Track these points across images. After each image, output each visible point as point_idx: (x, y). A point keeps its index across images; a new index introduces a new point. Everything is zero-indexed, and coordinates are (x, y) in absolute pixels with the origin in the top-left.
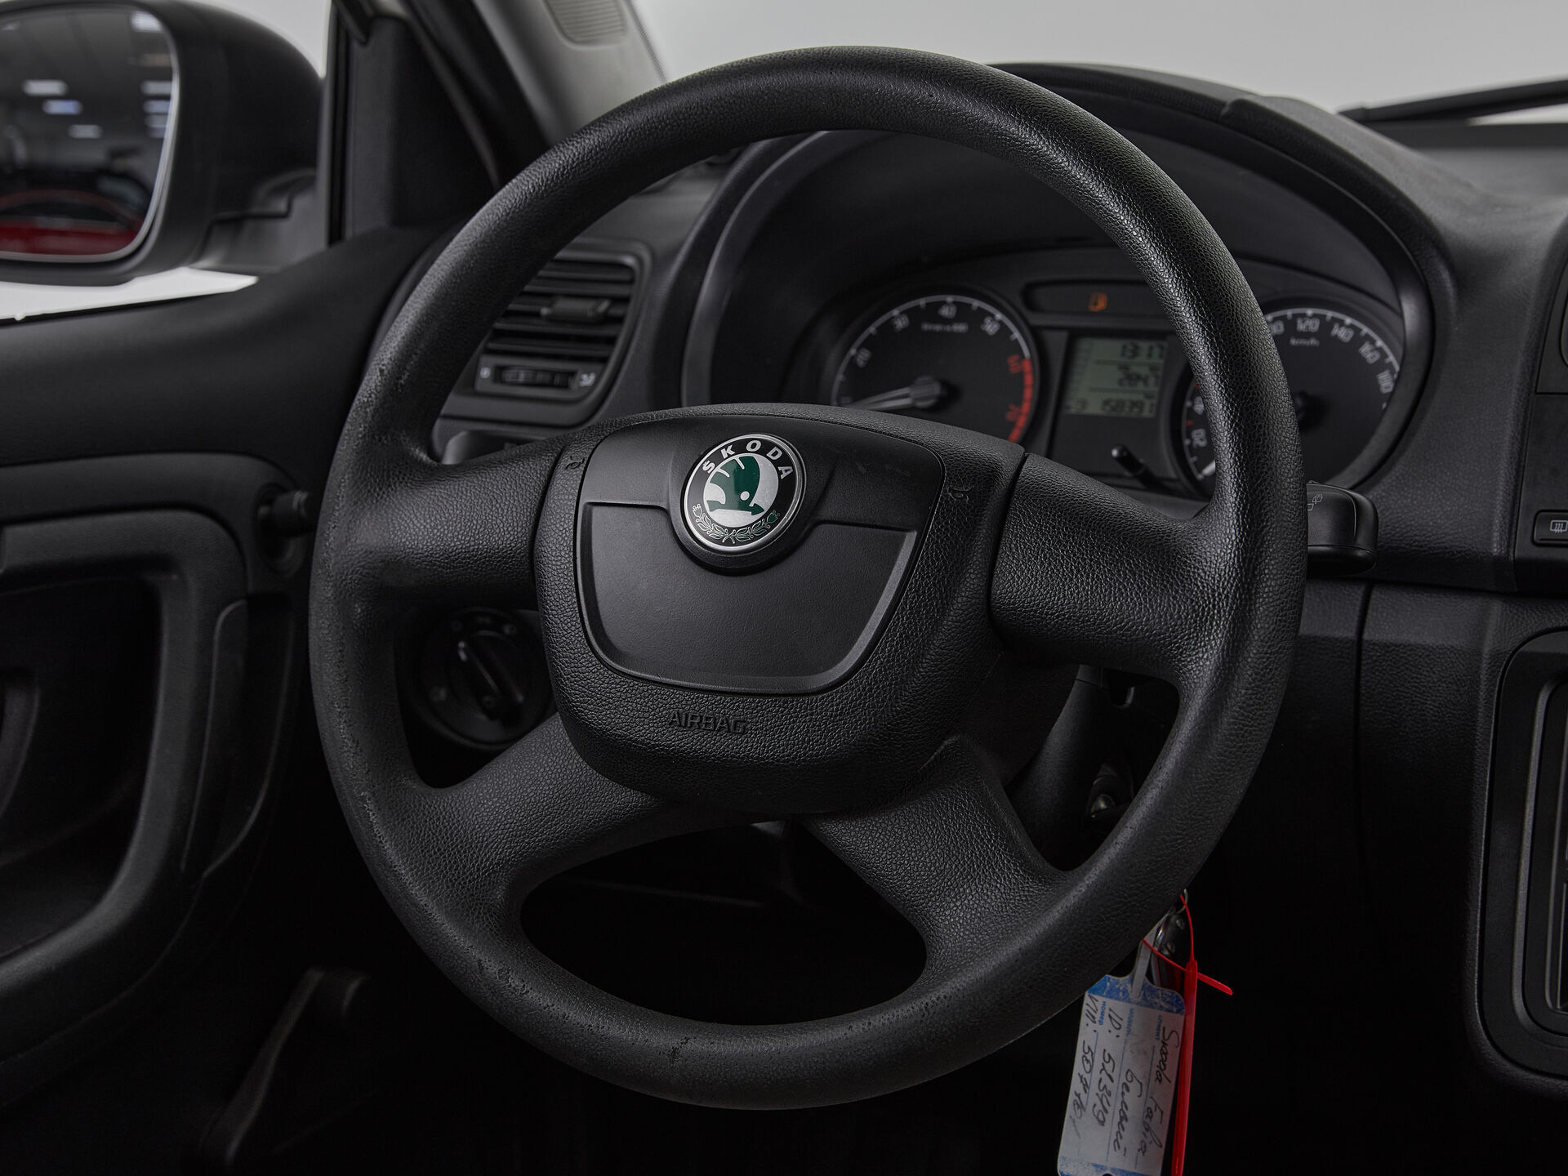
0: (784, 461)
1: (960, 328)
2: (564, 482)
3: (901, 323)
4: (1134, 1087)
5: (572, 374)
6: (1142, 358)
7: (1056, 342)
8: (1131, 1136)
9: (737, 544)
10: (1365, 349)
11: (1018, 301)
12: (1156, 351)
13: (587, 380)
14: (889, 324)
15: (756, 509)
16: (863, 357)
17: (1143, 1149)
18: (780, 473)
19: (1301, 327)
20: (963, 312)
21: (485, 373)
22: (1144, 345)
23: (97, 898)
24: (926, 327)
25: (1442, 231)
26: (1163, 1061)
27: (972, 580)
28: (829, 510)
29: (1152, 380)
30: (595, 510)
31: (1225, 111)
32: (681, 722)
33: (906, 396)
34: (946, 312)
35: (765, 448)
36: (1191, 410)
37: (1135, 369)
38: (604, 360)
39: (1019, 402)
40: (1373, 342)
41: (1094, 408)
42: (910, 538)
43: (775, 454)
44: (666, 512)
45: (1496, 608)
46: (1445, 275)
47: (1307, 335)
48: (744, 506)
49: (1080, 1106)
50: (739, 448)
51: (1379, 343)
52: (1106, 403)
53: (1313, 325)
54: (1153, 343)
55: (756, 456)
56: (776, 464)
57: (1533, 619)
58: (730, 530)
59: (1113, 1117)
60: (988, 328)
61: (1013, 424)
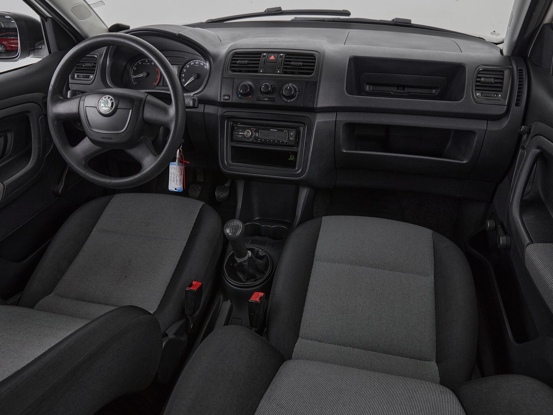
1: (149, 64)
2: (82, 102)
3: (140, 63)
4: (178, 176)
5: (89, 76)
6: (175, 68)
8: (178, 183)
9: (107, 112)
10: (205, 66)
13: (92, 77)
14: (138, 63)
15: (109, 107)
16: (135, 69)
17: (180, 184)
19: (196, 63)
20: (149, 62)
21: (76, 76)
23: (28, 163)
24: (144, 64)
25: (210, 52)
26: (181, 173)
27: (140, 116)
28: (119, 107)
30: (86, 107)
31: (177, 35)
32: (104, 138)
33: (142, 75)
34: (146, 61)
38: (94, 73)
42: (131, 111)
43: (110, 98)
44: (96, 107)
45: (220, 108)
46: (211, 59)
47: (197, 64)
48: (107, 107)
49: (171, 180)
50: (105, 98)
53: (198, 63)
54: (176, 66)
55: (108, 99)
56: (111, 100)
57: (225, 110)
58: (105, 110)
59: (175, 181)
60: (153, 64)
61: (158, 79)
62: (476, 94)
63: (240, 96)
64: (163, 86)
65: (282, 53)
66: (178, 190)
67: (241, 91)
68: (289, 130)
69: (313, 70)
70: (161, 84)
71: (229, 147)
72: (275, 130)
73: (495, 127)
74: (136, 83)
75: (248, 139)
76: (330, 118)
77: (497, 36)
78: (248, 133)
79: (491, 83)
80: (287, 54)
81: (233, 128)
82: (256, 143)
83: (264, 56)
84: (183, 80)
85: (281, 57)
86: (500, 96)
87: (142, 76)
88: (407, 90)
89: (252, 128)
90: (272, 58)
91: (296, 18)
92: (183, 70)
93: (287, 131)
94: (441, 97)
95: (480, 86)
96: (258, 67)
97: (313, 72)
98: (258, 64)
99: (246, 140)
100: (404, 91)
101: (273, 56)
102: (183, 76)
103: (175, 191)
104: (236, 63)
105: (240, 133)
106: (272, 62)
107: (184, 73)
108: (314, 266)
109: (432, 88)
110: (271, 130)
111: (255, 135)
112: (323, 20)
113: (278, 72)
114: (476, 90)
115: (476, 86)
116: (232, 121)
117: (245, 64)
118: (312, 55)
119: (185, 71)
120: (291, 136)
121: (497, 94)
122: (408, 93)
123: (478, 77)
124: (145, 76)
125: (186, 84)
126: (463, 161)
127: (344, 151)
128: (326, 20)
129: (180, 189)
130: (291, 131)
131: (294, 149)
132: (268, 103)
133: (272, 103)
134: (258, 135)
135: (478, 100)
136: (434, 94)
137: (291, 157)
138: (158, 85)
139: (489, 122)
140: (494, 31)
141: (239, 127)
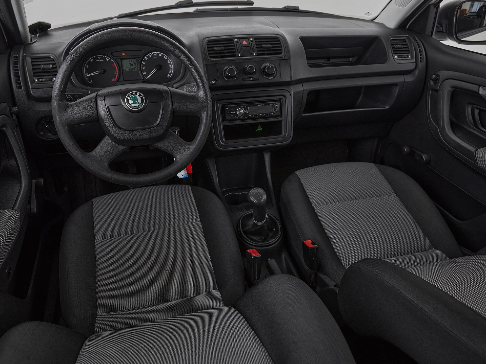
0: (140, 95)
1: (102, 60)
3: (92, 60)
5: (52, 78)
6: (132, 62)
7: (119, 61)
9: (137, 109)
10: (165, 57)
11: (111, 55)
12: (134, 61)
14: (90, 61)
15: (139, 103)
16: (87, 67)
18: (140, 97)
19: (155, 55)
20: (102, 58)
22: (132, 60)
24: (96, 61)
29: (135, 65)
30: (109, 107)
32: (135, 135)
34: (99, 58)
35: (136, 93)
36: (142, 69)
37: (132, 64)
39: (116, 71)
40: (165, 56)
41: (127, 70)
43: (138, 94)
48: (137, 103)
50: (132, 94)
51: (166, 56)
52: (129, 69)
54: (133, 59)
55: (135, 95)
58: (136, 107)
60: (107, 60)
61: (116, 74)
62: (395, 57)
63: (226, 79)
64: (124, 81)
65: (251, 37)
66: (185, 176)
67: (230, 74)
68: (275, 103)
69: (281, 50)
70: (121, 79)
71: (222, 126)
72: (262, 105)
73: (409, 79)
74: (92, 81)
75: (240, 117)
76: (300, 88)
77: (369, 15)
78: (240, 111)
79: (401, 48)
80: (256, 38)
81: (223, 109)
82: (248, 119)
83: (237, 42)
84: (145, 73)
85: (252, 41)
86: (410, 56)
87: (99, 73)
88: (332, 61)
89: (242, 107)
90: (245, 42)
91: (197, 9)
92: (143, 63)
93: (272, 104)
94: (357, 63)
95: (396, 51)
96: (235, 52)
97: (282, 52)
98: (234, 49)
99: (238, 117)
100: (329, 61)
101: (244, 41)
102: (144, 68)
103: (183, 177)
104: (213, 50)
105: (231, 113)
106: (245, 46)
107: (144, 66)
108: (316, 211)
109: (348, 57)
110: (259, 105)
111: (245, 112)
112: (226, 10)
113: (255, 54)
114: (394, 54)
115: (394, 51)
116: (221, 103)
117: (223, 50)
118: (276, 38)
119: (145, 63)
120: (277, 108)
121: (407, 55)
122: (333, 63)
123: (392, 45)
124: (103, 73)
125: (149, 76)
126: (385, 107)
127: (303, 115)
128: (228, 10)
129: (186, 175)
130: (276, 103)
131: (279, 119)
132: (253, 82)
133: (256, 82)
134: (248, 111)
135: (397, 61)
136: (351, 61)
137: (258, 128)
138: (118, 80)
139: (405, 76)
140: (368, 12)
141: (229, 107)
